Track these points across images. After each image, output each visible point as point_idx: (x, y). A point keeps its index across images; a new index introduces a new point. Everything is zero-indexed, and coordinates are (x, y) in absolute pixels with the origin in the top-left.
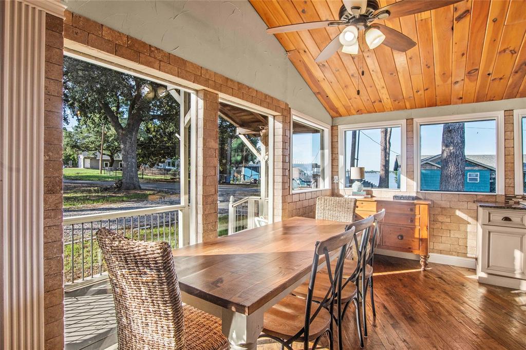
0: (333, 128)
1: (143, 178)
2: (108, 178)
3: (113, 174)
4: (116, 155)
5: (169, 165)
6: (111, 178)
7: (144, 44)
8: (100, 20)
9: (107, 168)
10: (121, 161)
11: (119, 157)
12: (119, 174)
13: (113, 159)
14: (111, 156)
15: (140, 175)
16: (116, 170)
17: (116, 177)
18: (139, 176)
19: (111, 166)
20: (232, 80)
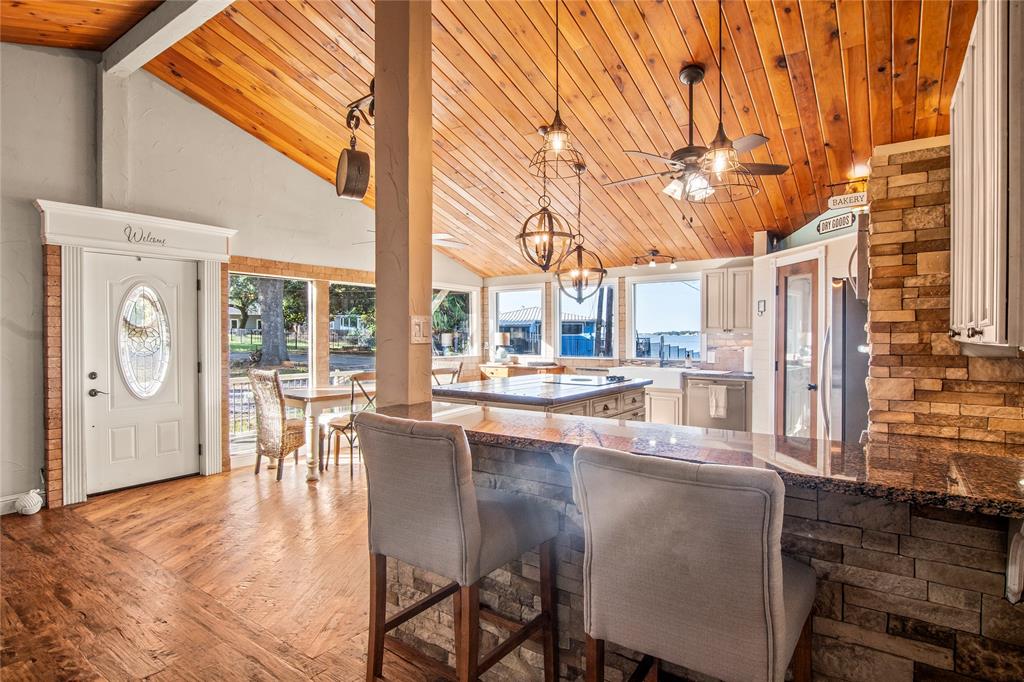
0: (483, 289)
1: (296, 347)
2: (239, 347)
3: (247, 340)
4: (251, 307)
5: (346, 324)
6: (244, 347)
7: (271, 262)
8: (245, 256)
9: (236, 330)
10: (259, 317)
11: (256, 310)
12: (257, 340)
13: (246, 313)
14: (243, 309)
15: (292, 341)
16: (252, 334)
17: (252, 346)
18: (288, 344)
19: (243, 326)
20: (341, 269)
